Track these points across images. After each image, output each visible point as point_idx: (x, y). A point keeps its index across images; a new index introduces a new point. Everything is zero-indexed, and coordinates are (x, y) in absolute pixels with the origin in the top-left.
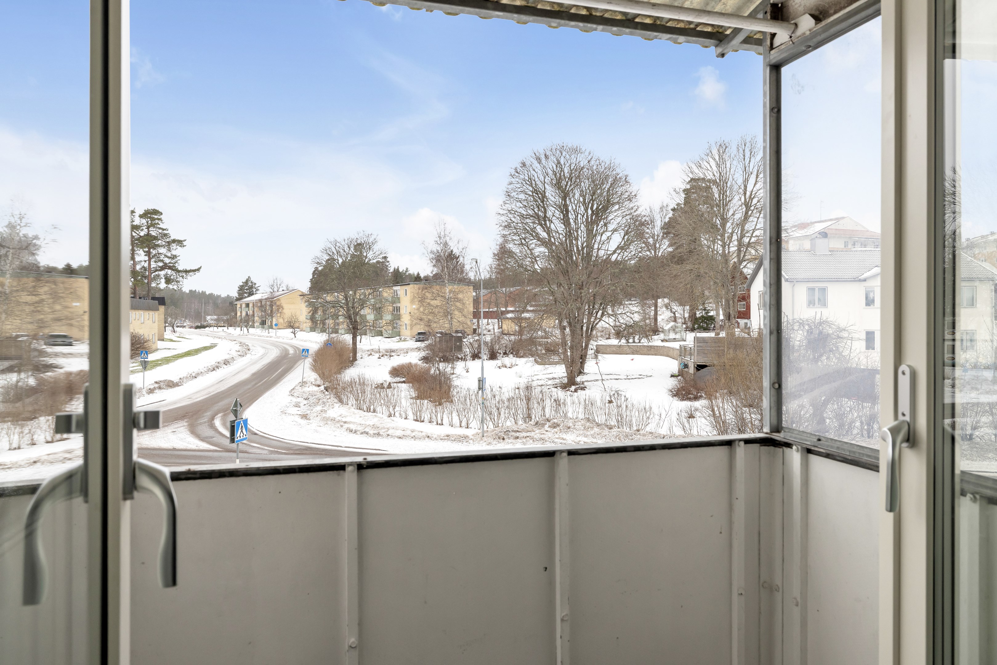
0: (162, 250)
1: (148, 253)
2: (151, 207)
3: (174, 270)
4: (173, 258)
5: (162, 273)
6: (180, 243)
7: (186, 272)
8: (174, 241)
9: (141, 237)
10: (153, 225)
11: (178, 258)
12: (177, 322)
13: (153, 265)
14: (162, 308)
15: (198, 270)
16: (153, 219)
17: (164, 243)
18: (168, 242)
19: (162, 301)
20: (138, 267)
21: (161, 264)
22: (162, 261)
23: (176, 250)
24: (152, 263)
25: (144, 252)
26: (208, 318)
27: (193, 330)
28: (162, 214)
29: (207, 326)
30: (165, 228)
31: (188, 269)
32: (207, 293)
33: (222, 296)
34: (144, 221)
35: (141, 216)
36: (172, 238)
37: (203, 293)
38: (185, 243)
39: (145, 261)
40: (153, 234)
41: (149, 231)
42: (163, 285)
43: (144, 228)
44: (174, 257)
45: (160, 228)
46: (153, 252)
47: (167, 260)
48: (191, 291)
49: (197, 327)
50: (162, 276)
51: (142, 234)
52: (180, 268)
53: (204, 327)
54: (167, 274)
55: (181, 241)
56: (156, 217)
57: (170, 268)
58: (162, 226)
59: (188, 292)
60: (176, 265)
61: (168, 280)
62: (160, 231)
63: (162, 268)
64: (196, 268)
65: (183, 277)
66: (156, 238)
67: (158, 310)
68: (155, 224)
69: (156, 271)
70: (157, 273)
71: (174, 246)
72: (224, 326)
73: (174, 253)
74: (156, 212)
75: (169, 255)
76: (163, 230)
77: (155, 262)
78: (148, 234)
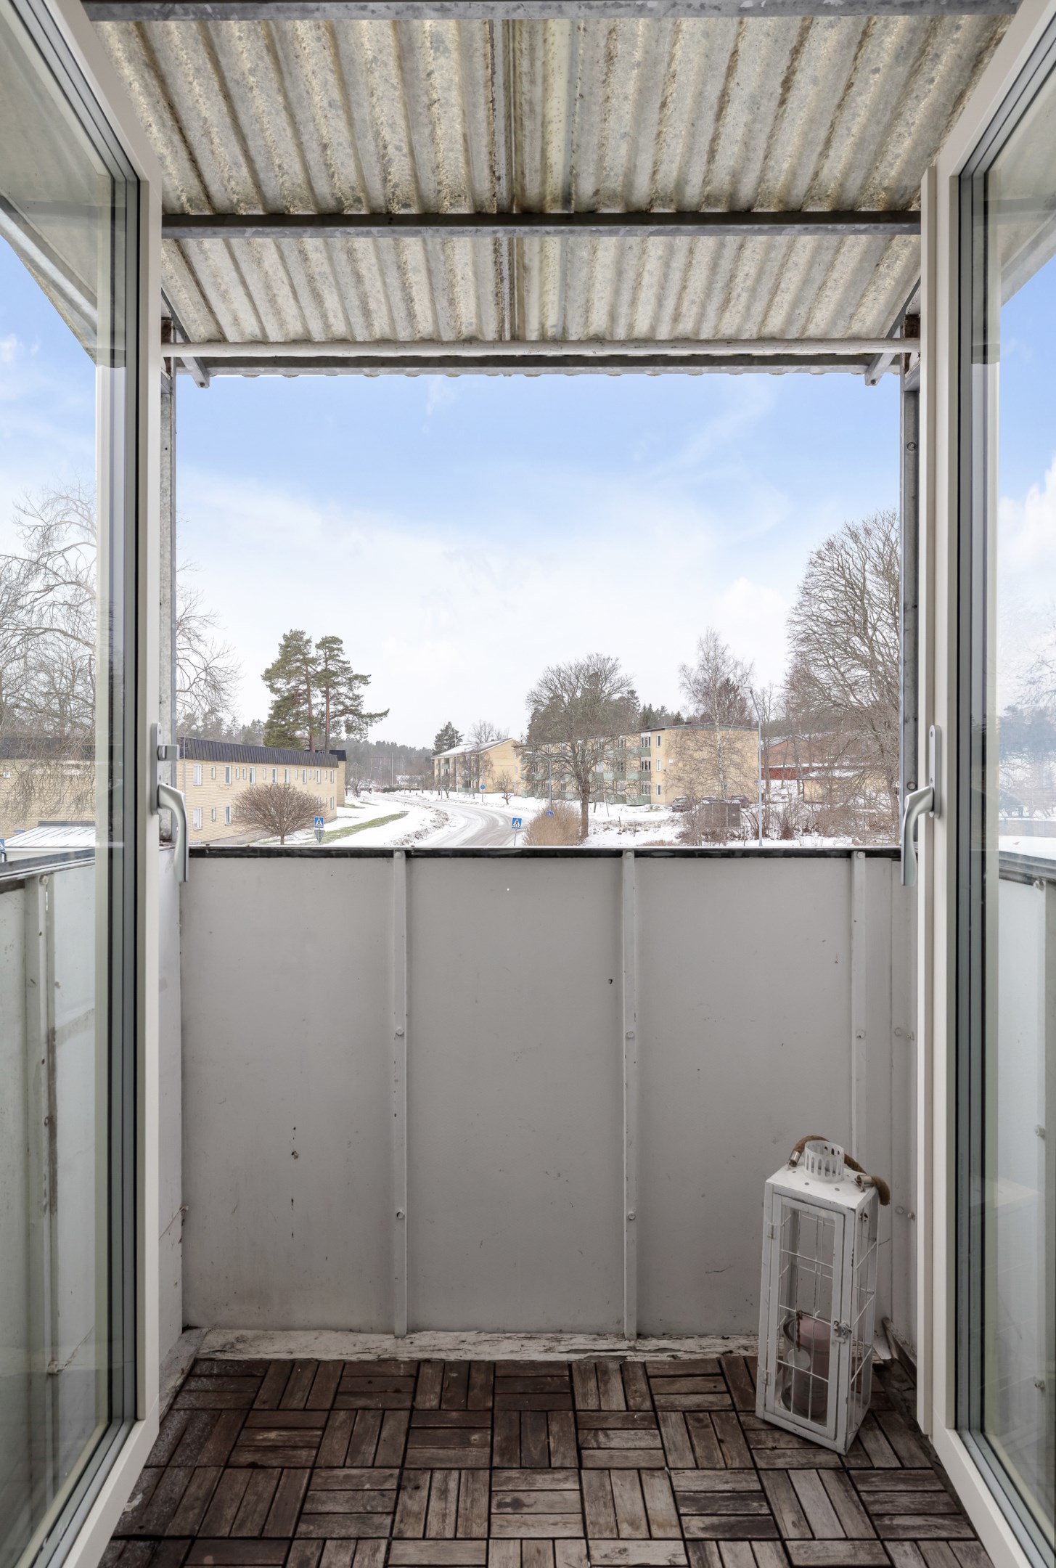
0: (343, 690)
1: (326, 694)
2: (329, 634)
3: (355, 714)
4: (355, 700)
5: (343, 719)
6: (364, 679)
7: (371, 716)
8: (356, 677)
9: (318, 673)
10: (332, 657)
11: (362, 699)
12: (361, 785)
13: (332, 708)
14: (342, 764)
15: (385, 714)
16: (332, 650)
17: (344, 680)
18: (350, 679)
19: (341, 755)
20: (315, 713)
21: (340, 707)
22: (342, 703)
23: (360, 690)
24: (330, 706)
25: (322, 692)
26: (399, 778)
27: (380, 794)
28: (342, 642)
29: (397, 789)
30: (345, 660)
31: (373, 713)
32: (398, 745)
33: (417, 749)
34: (321, 652)
35: (318, 647)
36: (354, 673)
37: (394, 745)
38: (369, 680)
39: (323, 704)
40: (332, 668)
41: (327, 665)
42: (344, 736)
43: (321, 661)
44: (357, 698)
45: (340, 661)
46: (332, 691)
47: (348, 702)
48: (378, 743)
49: (385, 790)
50: (342, 723)
51: (319, 669)
52: (364, 712)
53: (394, 790)
54: (348, 720)
55: (365, 677)
56: (335, 646)
57: (352, 712)
58: (342, 658)
59: (374, 744)
60: (359, 708)
61: (350, 729)
62: (340, 664)
63: (342, 713)
64: (383, 711)
65: (367, 723)
66: (335, 674)
67: (337, 766)
68: (334, 655)
69: (336, 716)
70: (336, 719)
71: (356, 683)
72: (418, 789)
73: (356, 692)
74: (335, 640)
75: (351, 695)
76: (344, 663)
77: (334, 705)
78: (326, 670)
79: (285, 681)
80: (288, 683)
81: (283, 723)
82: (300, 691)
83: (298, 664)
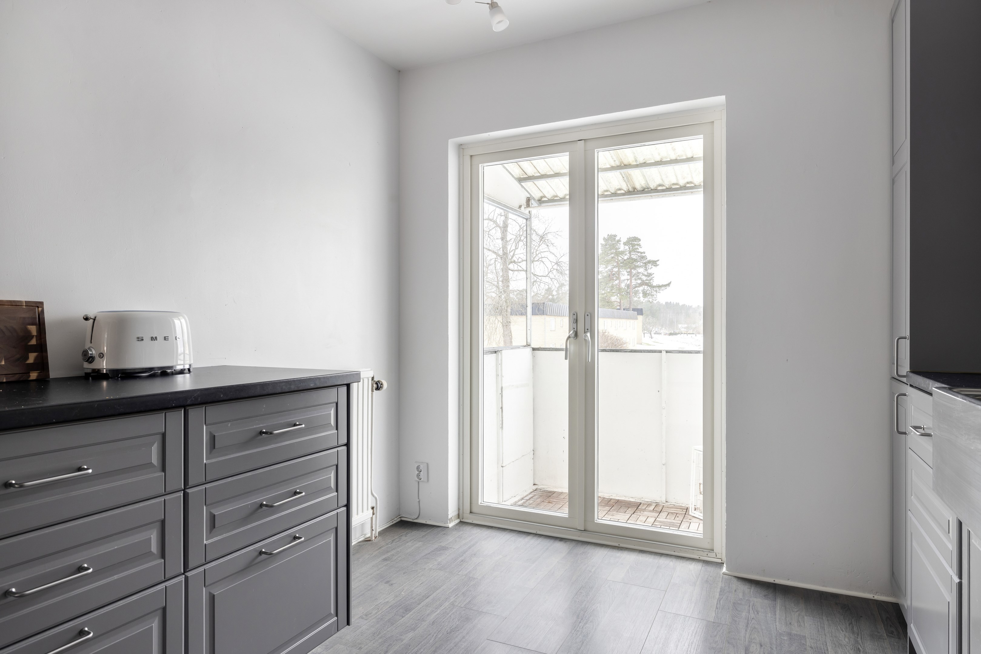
0: (641, 270)
1: (630, 273)
2: (632, 235)
3: (649, 286)
4: (649, 276)
5: (641, 289)
6: (654, 263)
7: (659, 287)
8: (649, 262)
9: (625, 260)
10: (634, 250)
11: (653, 276)
12: (654, 330)
13: (634, 282)
14: (640, 318)
15: (669, 285)
16: (633, 245)
17: (642, 264)
18: (645, 263)
19: (640, 312)
20: (623, 285)
21: (639, 281)
22: (640, 279)
23: (653, 270)
24: (633, 281)
25: (627, 272)
26: (680, 326)
27: (667, 336)
28: (640, 240)
29: (679, 333)
30: (642, 251)
31: (661, 284)
32: (680, 304)
33: (693, 307)
34: (627, 247)
35: (625, 244)
36: (648, 259)
37: (677, 304)
38: (658, 263)
39: (628, 280)
40: (634, 257)
41: (630, 255)
42: (642, 299)
43: (627, 253)
44: (649, 275)
45: (638, 252)
46: (634, 272)
47: (644, 278)
48: (666, 303)
49: (671, 334)
50: (640, 291)
51: (626, 258)
52: (654, 284)
53: (676, 334)
54: (644, 289)
55: (656, 261)
56: (636, 243)
57: (647, 284)
58: (640, 250)
59: (664, 304)
60: (652, 281)
61: (645, 294)
62: (639, 254)
63: (641, 285)
64: (667, 283)
65: (656, 291)
66: (635, 260)
67: (637, 319)
68: (636, 249)
69: (636, 287)
70: (636, 289)
71: (650, 266)
72: (693, 334)
73: (650, 271)
74: (636, 239)
75: (646, 273)
76: (642, 253)
77: (635, 280)
78: (630, 258)
79: (604, 266)
80: (606, 267)
81: (603, 292)
82: (614, 272)
83: (613, 255)
